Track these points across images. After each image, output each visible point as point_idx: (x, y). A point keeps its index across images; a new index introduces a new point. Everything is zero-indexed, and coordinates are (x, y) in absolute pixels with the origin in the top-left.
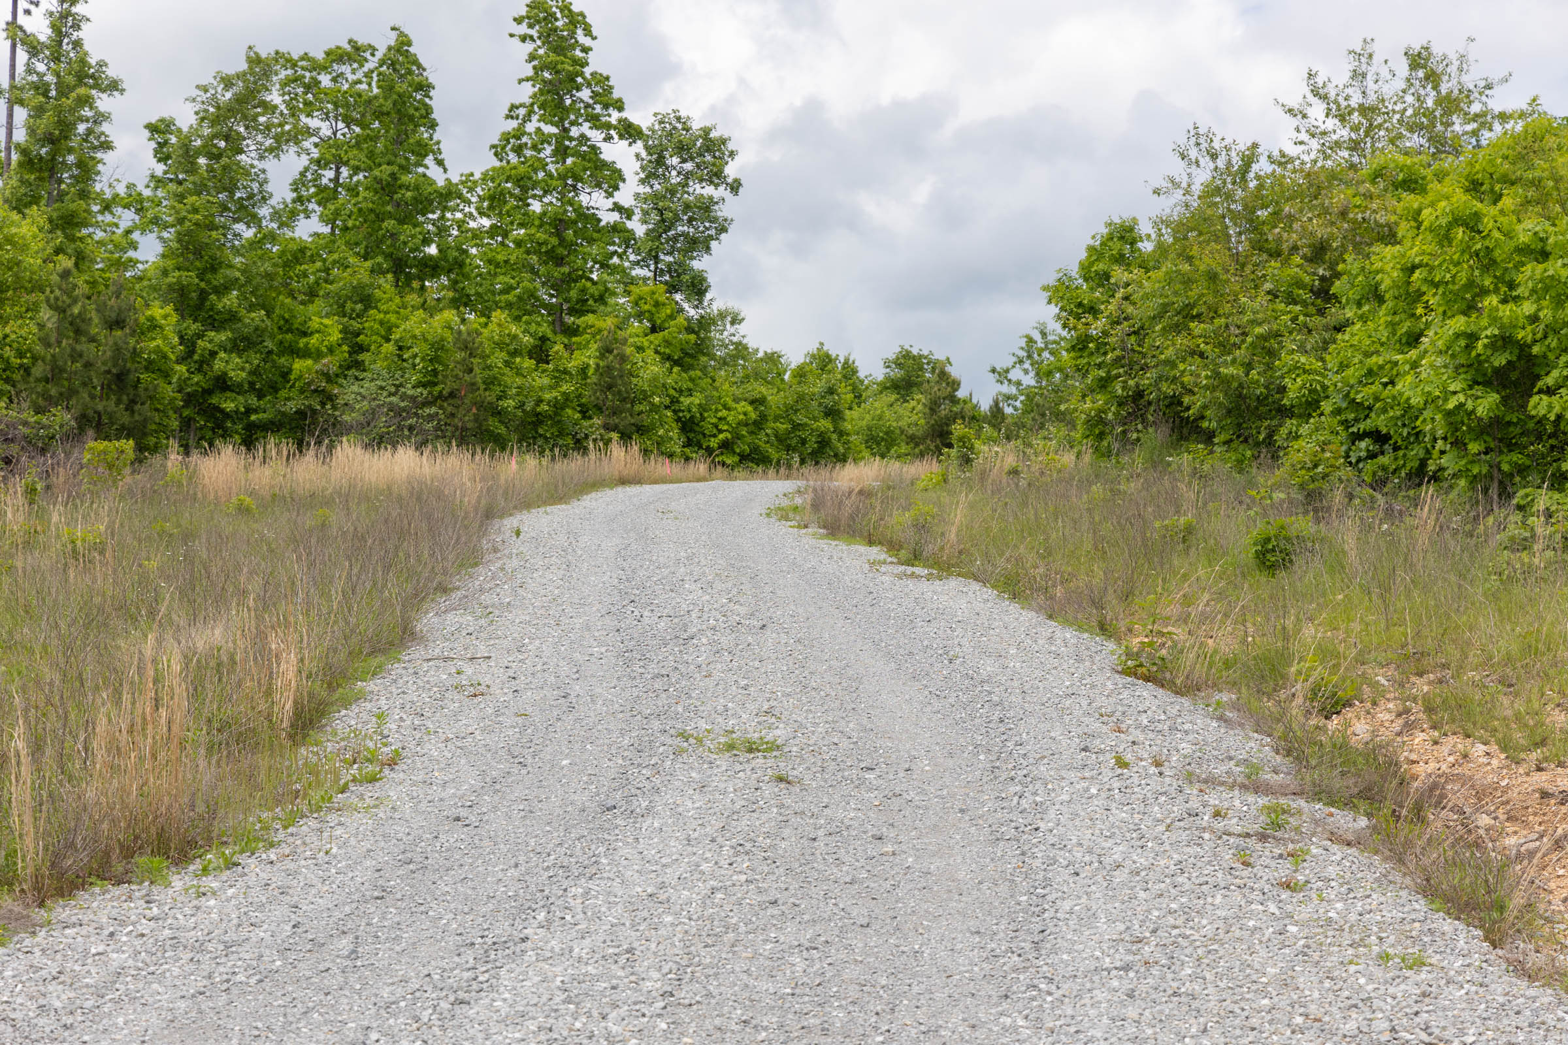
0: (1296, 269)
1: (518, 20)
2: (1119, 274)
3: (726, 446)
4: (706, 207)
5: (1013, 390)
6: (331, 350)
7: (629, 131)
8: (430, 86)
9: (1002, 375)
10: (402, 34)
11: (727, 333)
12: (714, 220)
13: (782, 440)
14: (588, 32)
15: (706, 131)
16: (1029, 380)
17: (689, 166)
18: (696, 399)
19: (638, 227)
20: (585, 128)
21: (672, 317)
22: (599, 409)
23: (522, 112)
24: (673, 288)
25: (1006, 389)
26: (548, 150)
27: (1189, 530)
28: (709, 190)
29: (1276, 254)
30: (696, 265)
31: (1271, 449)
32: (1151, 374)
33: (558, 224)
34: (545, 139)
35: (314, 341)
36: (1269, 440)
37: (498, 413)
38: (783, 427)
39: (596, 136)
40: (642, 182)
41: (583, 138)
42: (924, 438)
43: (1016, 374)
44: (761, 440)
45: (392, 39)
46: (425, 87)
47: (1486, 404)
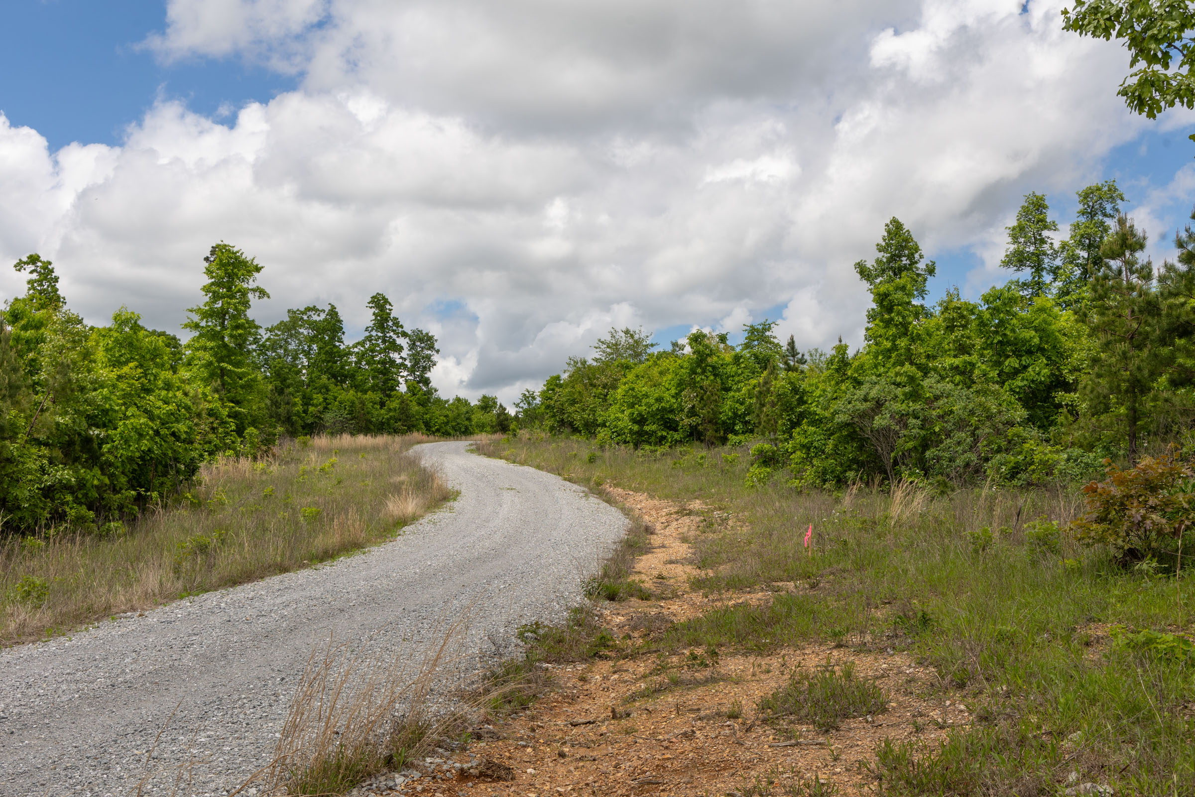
0: (600, 390)
1: (369, 303)
2: (557, 389)
3: (438, 430)
4: (428, 357)
5: (521, 410)
6: (320, 404)
7: (405, 334)
8: (342, 321)
9: (517, 405)
10: (332, 306)
11: (435, 395)
12: (432, 362)
13: (453, 428)
14: (390, 304)
15: (427, 334)
16: (526, 406)
17: (423, 345)
18: (428, 416)
19: (408, 363)
20: (392, 334)
21: (419, 391)
22: (400, 420)
23: (370, 329)
24: (419, 382)
25: (518, 409)
26: (380, 341)
27: (576, 455)
28: (429, 352)
29: (595, 386)
30: (426, 375)
31: (594, 434)
32: (566, 415)
33: (383, 363)
34: (379, 338)
35: (315, 401)
36: (594, 433)
37: (371, 422)
38: (454, 424)
39: (395, 337)
40: (409, 350)
41: (391, 337)
42: (496, 426)
43: (522, 405)
44: (448, 428)
45: (329, 307)
46: (340, 321)
47: (636, 428)
